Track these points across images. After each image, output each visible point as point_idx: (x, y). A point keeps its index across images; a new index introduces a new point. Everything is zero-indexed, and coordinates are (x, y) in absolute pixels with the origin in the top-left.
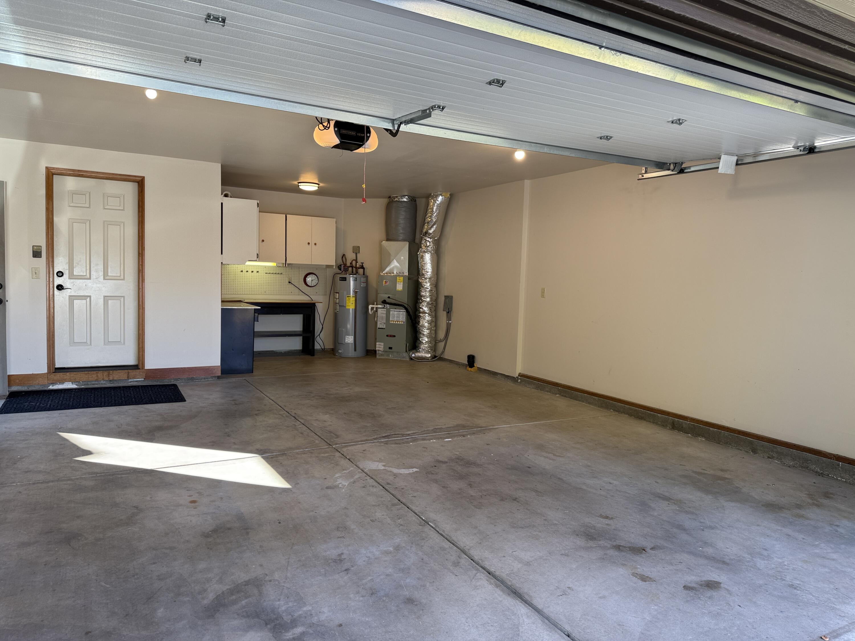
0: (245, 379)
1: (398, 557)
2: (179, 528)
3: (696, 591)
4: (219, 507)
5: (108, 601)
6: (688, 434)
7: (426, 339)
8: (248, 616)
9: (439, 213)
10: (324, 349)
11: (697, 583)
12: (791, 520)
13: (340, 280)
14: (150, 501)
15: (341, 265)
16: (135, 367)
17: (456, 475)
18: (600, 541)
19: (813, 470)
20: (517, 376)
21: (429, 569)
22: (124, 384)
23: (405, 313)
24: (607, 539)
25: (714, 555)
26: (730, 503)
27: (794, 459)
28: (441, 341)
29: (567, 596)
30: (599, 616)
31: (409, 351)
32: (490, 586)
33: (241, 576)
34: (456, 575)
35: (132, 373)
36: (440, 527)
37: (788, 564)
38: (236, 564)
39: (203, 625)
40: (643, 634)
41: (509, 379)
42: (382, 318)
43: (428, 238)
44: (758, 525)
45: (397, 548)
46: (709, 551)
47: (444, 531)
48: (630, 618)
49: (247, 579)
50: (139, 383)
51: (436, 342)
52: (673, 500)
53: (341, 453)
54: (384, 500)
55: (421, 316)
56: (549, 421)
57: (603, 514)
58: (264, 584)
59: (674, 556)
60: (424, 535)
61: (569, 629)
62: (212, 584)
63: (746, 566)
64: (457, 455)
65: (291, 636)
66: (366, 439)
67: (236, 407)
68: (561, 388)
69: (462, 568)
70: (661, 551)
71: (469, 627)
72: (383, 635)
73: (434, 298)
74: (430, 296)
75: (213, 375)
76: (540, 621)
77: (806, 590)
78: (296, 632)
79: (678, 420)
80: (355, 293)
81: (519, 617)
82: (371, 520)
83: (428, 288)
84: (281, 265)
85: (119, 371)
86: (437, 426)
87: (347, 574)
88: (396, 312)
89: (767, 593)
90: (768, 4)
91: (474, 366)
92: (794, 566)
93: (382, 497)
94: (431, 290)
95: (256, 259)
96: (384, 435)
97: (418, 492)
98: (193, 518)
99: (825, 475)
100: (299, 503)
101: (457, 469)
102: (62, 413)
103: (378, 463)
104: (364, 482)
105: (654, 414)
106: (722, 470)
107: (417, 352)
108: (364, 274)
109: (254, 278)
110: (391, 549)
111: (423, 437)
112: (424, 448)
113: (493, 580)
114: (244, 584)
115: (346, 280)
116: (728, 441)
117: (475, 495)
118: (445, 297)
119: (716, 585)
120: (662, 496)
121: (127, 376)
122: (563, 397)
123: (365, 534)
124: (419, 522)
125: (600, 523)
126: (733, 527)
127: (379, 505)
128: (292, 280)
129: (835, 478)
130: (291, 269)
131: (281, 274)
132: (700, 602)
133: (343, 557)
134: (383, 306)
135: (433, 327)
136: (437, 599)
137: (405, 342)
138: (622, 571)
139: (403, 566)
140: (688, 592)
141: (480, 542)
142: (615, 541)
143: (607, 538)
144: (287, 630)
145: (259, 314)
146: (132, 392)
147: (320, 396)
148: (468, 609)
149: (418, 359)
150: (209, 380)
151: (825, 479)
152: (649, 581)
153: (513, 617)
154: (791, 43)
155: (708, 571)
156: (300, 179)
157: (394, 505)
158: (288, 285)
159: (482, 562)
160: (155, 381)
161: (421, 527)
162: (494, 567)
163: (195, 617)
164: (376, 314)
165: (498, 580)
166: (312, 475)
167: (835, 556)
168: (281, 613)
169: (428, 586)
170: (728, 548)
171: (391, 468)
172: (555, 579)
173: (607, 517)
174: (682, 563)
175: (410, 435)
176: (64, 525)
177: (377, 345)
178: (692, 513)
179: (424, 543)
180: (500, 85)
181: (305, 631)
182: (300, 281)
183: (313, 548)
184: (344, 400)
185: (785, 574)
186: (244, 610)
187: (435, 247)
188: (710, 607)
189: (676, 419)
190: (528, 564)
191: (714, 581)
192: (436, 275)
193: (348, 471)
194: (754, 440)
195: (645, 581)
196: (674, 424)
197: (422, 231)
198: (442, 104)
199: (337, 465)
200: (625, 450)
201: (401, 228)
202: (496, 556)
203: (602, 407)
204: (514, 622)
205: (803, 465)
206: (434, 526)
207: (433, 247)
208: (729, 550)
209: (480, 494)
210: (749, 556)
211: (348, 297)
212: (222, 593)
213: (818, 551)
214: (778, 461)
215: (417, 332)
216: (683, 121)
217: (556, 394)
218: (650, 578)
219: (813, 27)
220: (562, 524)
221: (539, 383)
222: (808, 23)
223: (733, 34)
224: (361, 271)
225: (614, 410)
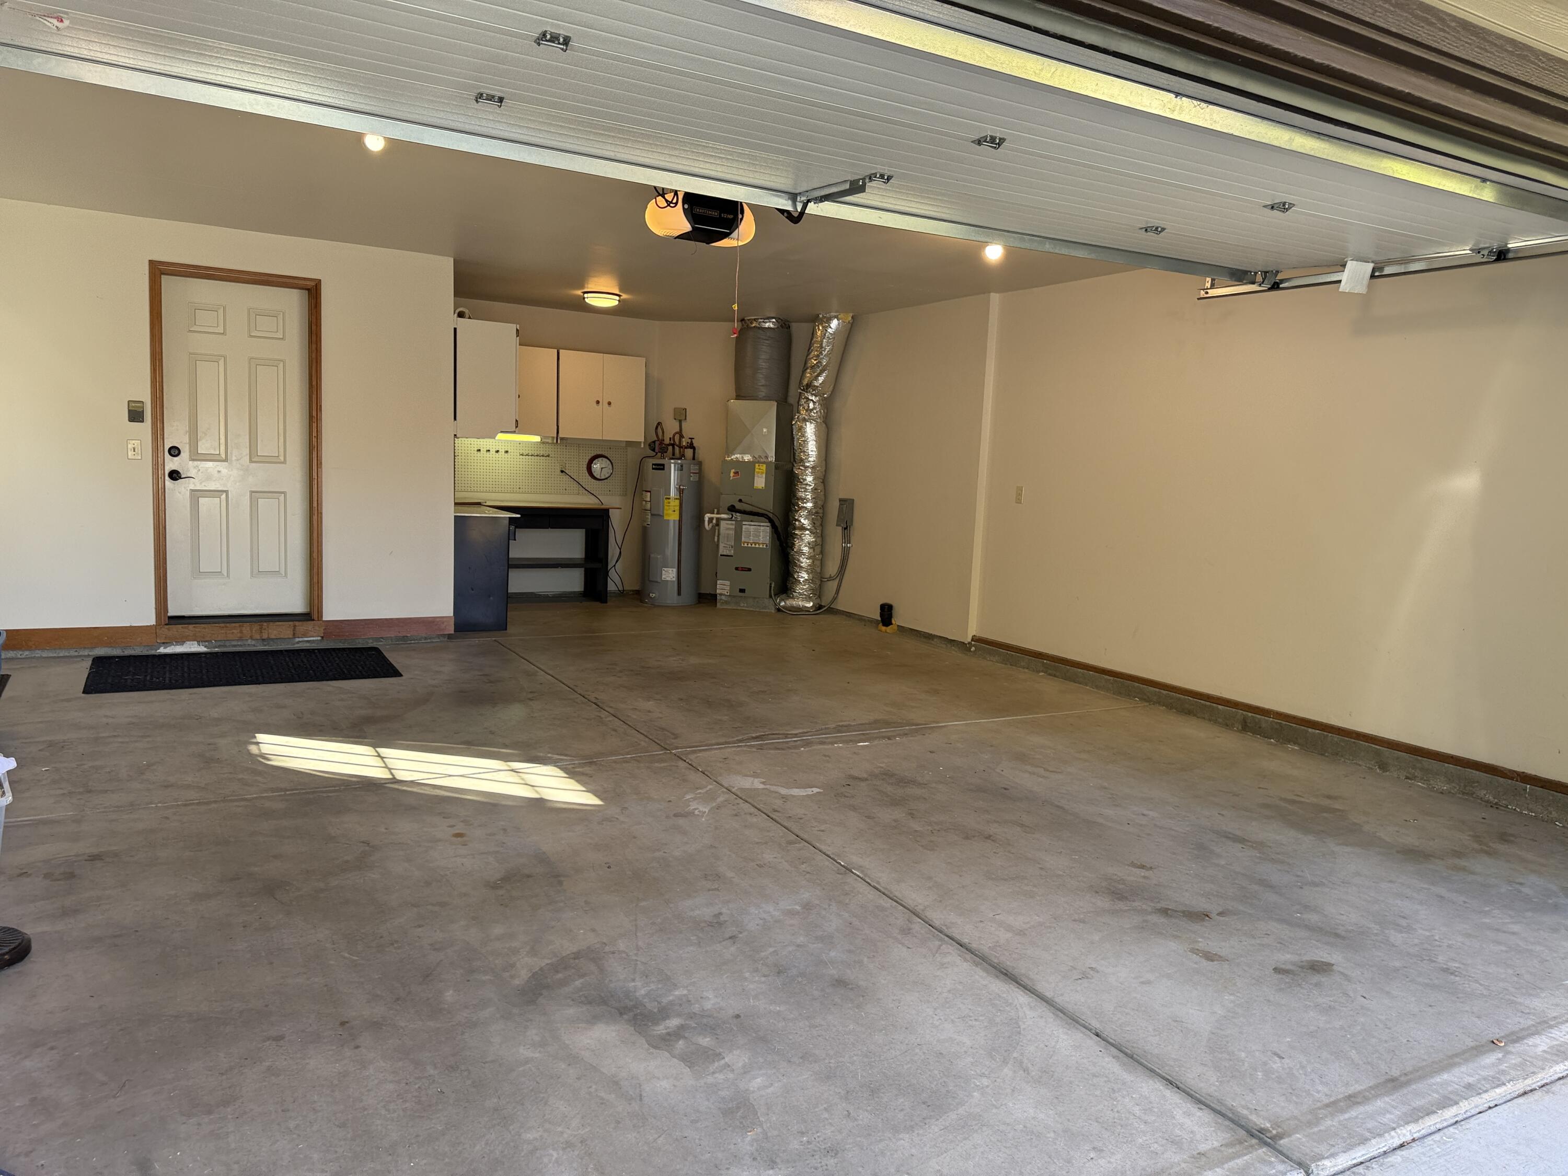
0: (495, 640)
1: (811, 920)
2: (447, 875)
3: (1294, 975)
4: (504, 843)
5: (362, 980)
6: (1271, 739)
7: (806, 576)
8: (590, 1003)
9: (832, 350)
10: (623, 590)
11: (1294, 964)
12: (1445, 874)
13: (653, 469)
14: (386, 833)
15: (654, 442)
16: (306, 617)
17: (885, 799)
18: (1134, 901)
19: (1481, 798)
20: (969, 640)
21: (864, 938)
22: (287, 647)
23: (768, 528)
24: (1145, 899)
25: (1320, 924)
26: (1345, 847)
27: (1450, 780)
28: (831, 579)
29: (1089, 980)
30: (1143, 1009)
31: (775, 595)
32: (965, 963)
33: (568, 947)
34: (909, 948)
35: (302, 627)
36: (872, 876)
37: (1440, 938)
38: (553, 928)
39: (522, 1015)
40: (1213, 1033)
41: (954, 646)
42: (728, 538)
43: (812, 395)
44: (1391, 882)
45: (808, 907)
46: (1313, 918)
47: (878, 883)
48: (1191, 1011)
49: (575, 950)
50: (313, 645)
51: (821, 581)
52: (1250, 842)
53: (688, 763)
54: (773, 834)
55: (797, 534)
56: (1031, 716)
57: (1135, 862)
58: (604, 957)
59: (1256, 926)
60: (846, 888)
61: (1098, 1026)
62: (521, 957)
63: (1374, 941)
64: (882, 768)
65: (663, 1030)
66: (724, 741)
67: (492, 686)
68: (1049, 662)
69: (916, 937)
70: (1236, 917)
71: (940, 1021)
72: (808, 1031)
73: (820, 503)
74: (813, 498)
75: (441, 633)
76: (1051, 1015)
77: (1469, 976)
78: (671, 1025)
79: (1253, 715)
80: (680, 491)
81: (1017, 1009)
82: (757, 865)
83: (810, 486)
84: (550, 441)
85: (278, 623)
86: (842, 721)
87: (734, 943)
88: (752, 527)
89: (1408, 980)
90: (1456, 47)
91: (891, 624)
92: (1450, 942)
93: (768, 831)
94: (816, 489)
95: (514, 429)
96: (754, 735)
97: (827, 824)
98: (465, 860)
99: (1501, 806)
100: (635, 837)
101: (884, 790)
102: (195, 693)
103: (752, 779)
104: (734, 808)
105: (1210, 706)
106: (1329, 797)
107: (789, 597)
108: (694, 459)
109: (500, 462)
110: (798, 908)
111: (821, 740)
112: (825, 756)
113: (969, 956)
114: (573, 956)
115: (663, 469)
116: (1339, 750)
117: (921, 829)
118: (841, 500)
119: (1325, 967)
120: (1231, 836)
121: (292, 633)
122: (1051, 677)
123: (751, 885)
124: (836, 869)
125: (1134, 876)
126: (1349, 883)
127: (766, 843)
128: (567, 468)
129: (1519, 810)
130: (565, 447)
131: (548, 456)
132: (1302, 991)
133: (722, 918)
134: (731, 516)
135: (818, 555)
136: (883, 982)
137: (769, 580)
138: (1173, 945)
139: (821, 933)
140: (1280, 976)
141: (939, 899)
142: (1159, 902)
143: (1146, 897)
144: (656, 1022)
145: (516, 527)
146: (305, 660)
147: (632, 671)
148: (935, 997)
149: (790, 611)
150: (434, 641)
151: (1502, 812)
152: (1218, 960)
153: (1007, 1008)
154: (1487, 102)
155: (1312, 947)
156: (586, 286)
157: (790, 843)
158: (559, 477)
159: (947, 929)
160: (340, 642)
161: (840, 876)
162: (967, 937)
163: (506, 1002)
164: (717, 531)
165: (976, 955)
166: (646, 795)
167: (1516, 928)
168: (641, 999)
169: (865, 963)
170: (1343, 915)
171: (775, 787)
172: (1067, 955)
173: (1142, 867)
174: (1269, 935)
175: (798, 736)
176: (256, 869)
177: (718, 586)
178: (1282, 862)
179: (850, 900)
180: (995, 146)
181: (683, 1023)
182: (581, 469)
183: (671, 905)
184: (675, 677)
185: (1436, 953)
186: (581, 994)
187: (824, 411)
188: (1317, 998)
189: (1250, 714)
190: (1021, 933)
191: (1322, 962)
192: (824, 462)
193: (705, 790)
194: (1384, 748)
195: (1212, 961)
196: (1246, 722)
197: (801, 382)
198: (887, 172)
199: (685, 780)
200: (1164, 763)
201: (761, 376)
202: (967, 920)
203: (1120, 694)
204: (1010, 1016)
205: (1465, 789)
206: (861, 875)
207: (821, 412)
208: (1344, 918)
209: (930, 828)
210: (1377, 927)
211: (666, 498)
212: (539, 970)
213: (1488, 921)
214: (1424, 784)
215: (789, 562)
216: (1291, 206)
217: (1038, 672)
218: (1220, 957)
219: (1524, 80)
220: (1070, 876)
221: (1009, 652)
222: (1516, 74)
223: (1401, 92)
224: (689, 452)
225: (1141, 699)
